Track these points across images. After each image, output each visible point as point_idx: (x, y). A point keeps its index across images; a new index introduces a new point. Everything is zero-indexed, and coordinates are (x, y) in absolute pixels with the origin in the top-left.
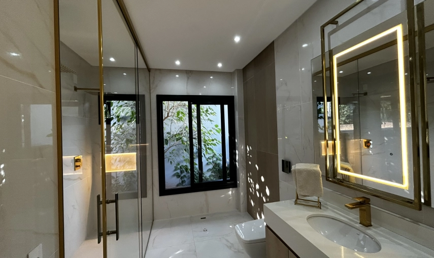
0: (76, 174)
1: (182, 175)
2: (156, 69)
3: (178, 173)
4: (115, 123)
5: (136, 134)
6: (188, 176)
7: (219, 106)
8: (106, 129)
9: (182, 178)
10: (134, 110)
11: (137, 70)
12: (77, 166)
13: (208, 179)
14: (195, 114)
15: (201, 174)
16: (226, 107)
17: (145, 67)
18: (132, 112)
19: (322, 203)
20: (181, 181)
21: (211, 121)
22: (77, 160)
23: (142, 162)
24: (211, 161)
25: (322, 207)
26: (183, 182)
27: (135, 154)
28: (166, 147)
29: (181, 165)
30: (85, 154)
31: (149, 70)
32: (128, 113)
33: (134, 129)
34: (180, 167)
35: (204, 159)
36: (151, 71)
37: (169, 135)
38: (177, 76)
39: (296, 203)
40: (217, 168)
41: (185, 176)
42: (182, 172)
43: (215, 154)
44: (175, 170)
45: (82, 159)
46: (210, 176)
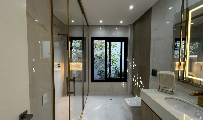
0: (58, 70)
1: (101, 75)
2: (91, 25)
3: (99, 73)
4: (74, 50)
5: (82, 55)
6: (104, 75)
7: (120, 43)
8: (70, 52)
9: (101, 76)
10: (82, 44)
11: (83, 26)
12: (59, 67)
13: (113, 77)
14: (108, 47)
15: (110, 75)
16: (123, 43)
17: (87, 24)
18: (81, 46)
19: (174, 93)
20: (100, 77)
21: (115, 50)
22: (59, 64)
23: (84, 67)
24: (115, 69)
25: (174, 94)
26: (101, 78)
27: (81, 63)
28: (94, 62)
29: (101, 70)
30: (62, 62)
31: (88, 25)
32: (79, 46)
33: (81, 53)
34: (101, 71)
35: (111, 68)
36: (89, 26)
37: (96, 56)
38: (101, 28)
39: (158, 91)
40: (117, 72)
41: (102, 75)
42: (101, 73)
43: (117, 66)
44: (98, 72)
45: (61, 64)
46: (114, 76)
